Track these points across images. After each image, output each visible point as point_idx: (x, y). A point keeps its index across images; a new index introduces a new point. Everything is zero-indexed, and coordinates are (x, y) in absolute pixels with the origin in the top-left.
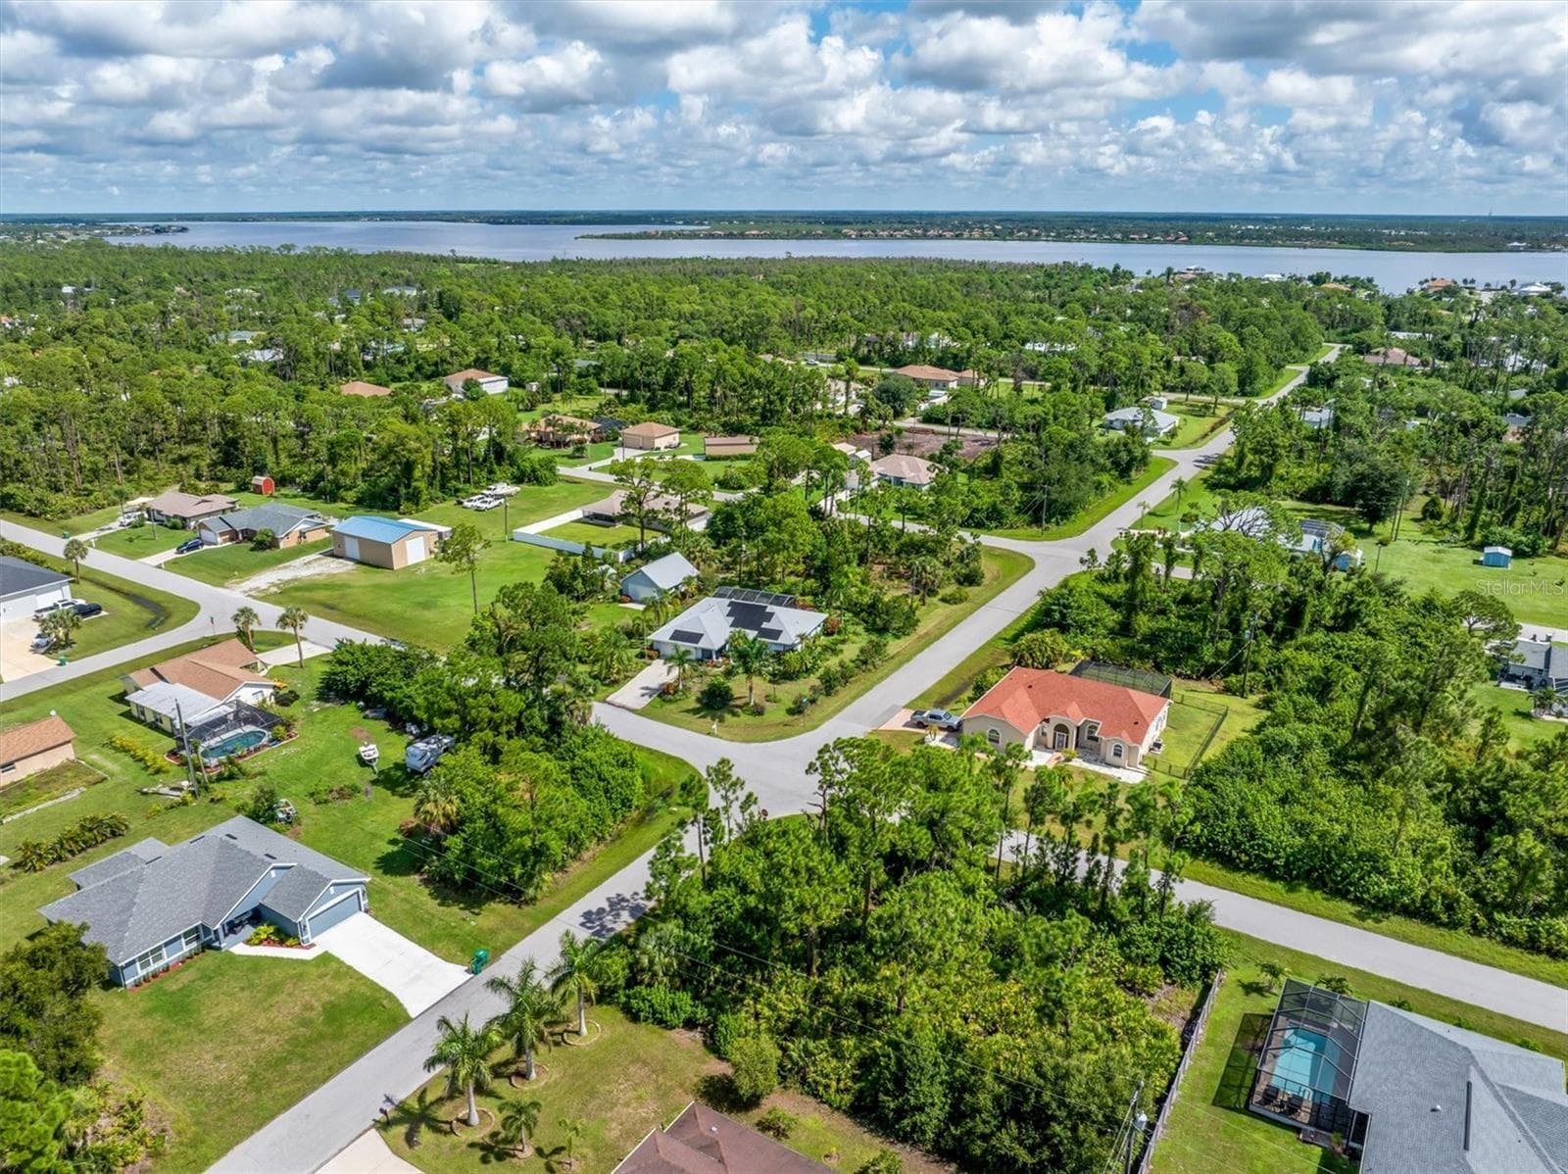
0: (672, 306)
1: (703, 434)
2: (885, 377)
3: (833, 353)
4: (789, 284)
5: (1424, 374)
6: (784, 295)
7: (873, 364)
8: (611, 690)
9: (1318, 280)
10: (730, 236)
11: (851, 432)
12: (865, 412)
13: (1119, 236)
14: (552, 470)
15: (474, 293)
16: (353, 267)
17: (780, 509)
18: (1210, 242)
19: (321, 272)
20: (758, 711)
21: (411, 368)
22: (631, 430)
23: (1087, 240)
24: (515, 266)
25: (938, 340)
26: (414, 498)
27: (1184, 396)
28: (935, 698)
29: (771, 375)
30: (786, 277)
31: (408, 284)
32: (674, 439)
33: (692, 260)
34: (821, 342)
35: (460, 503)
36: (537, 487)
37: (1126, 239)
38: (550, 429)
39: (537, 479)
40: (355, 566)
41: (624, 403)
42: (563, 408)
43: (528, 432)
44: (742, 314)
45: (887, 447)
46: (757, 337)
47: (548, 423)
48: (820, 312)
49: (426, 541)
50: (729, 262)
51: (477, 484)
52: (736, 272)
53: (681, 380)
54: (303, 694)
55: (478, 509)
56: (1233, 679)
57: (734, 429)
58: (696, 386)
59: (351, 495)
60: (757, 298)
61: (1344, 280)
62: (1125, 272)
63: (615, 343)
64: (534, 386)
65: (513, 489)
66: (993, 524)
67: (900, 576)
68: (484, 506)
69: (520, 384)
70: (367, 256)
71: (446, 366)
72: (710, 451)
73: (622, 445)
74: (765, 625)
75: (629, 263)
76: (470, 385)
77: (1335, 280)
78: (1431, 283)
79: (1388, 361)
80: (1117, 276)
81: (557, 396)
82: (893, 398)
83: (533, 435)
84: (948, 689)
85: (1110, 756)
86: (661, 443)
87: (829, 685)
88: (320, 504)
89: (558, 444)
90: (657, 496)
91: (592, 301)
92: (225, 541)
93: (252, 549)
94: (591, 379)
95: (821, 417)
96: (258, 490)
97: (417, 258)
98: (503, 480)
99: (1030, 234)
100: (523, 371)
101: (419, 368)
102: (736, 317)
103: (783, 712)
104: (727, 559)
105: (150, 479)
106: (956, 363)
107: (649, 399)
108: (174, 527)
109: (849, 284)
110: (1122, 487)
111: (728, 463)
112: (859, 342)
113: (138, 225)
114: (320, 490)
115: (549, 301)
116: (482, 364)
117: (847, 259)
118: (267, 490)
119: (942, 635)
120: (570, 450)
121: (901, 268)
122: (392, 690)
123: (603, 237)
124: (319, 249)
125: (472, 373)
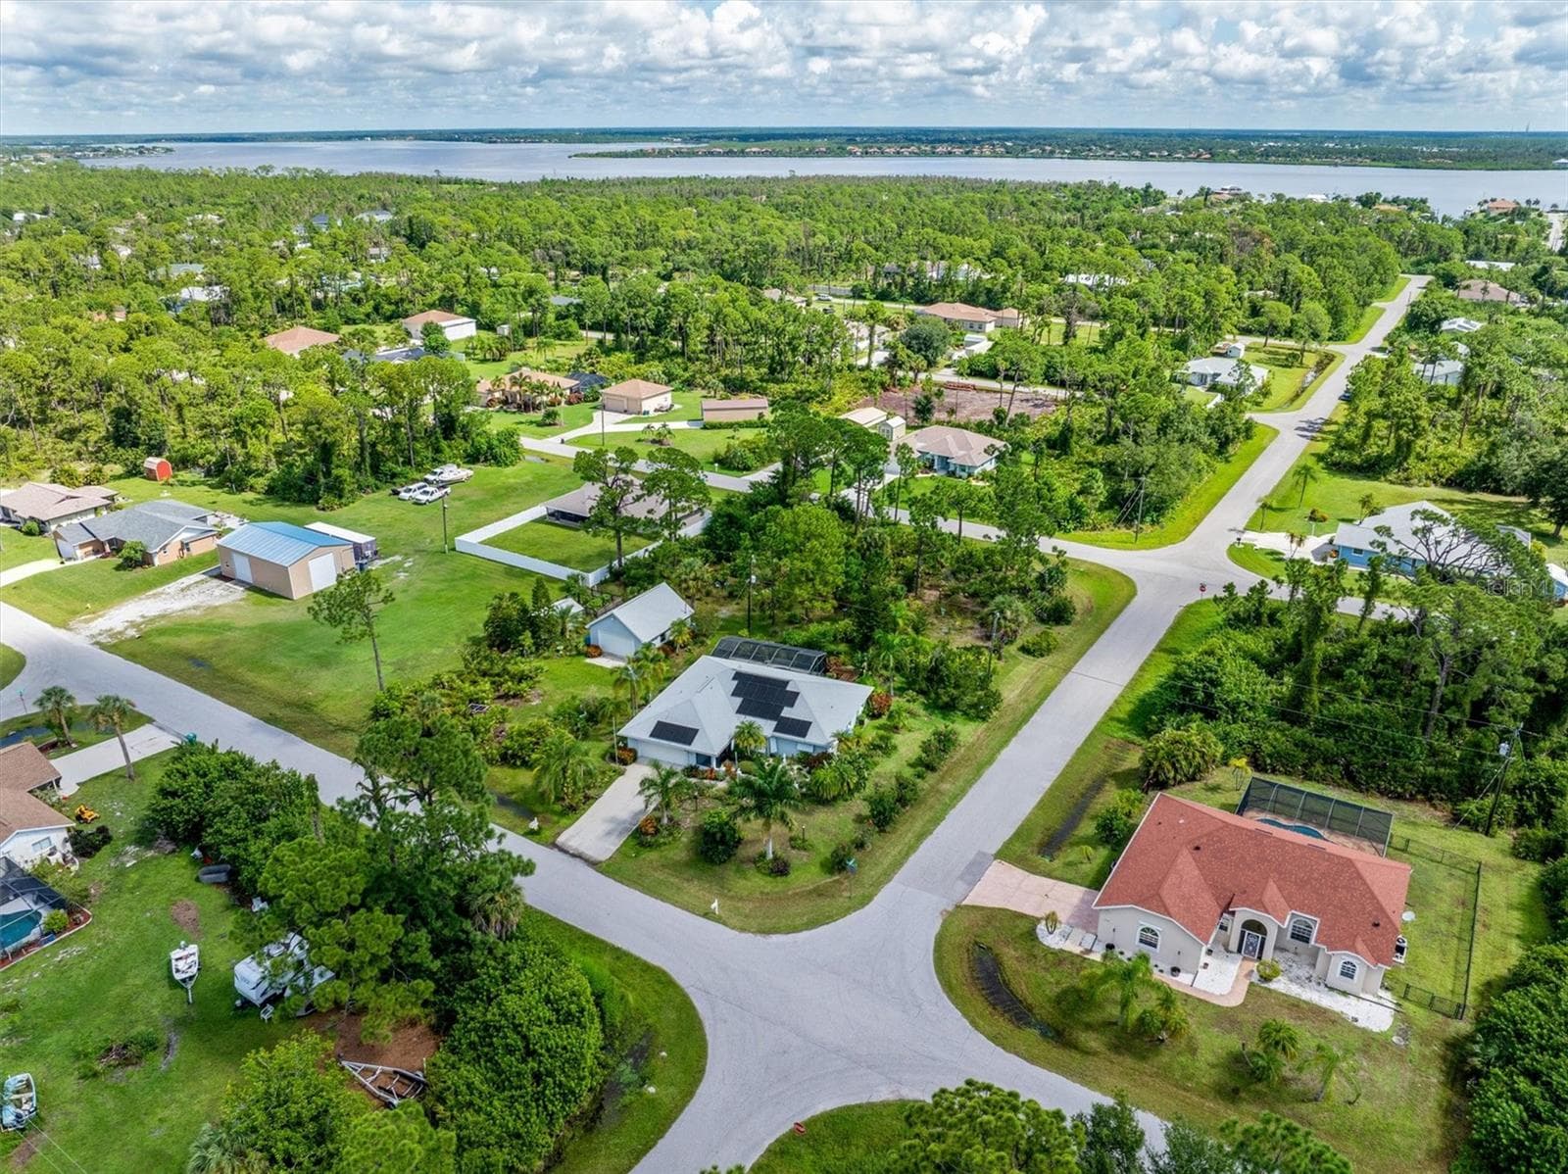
0: (666, 232)
1: (699, 392)
2: (912, 319)
3: (846, 287)
4: (794, 207)
5: (1530, 312)
6: (790, 219)
7: (894, 300)
8: (564, 821)
9: (1368, 201)
10: (730, 153)
11: (878, 390)
12: (893, 363)
13: (1138, 153)
14: (514, 446)
15: (448, 219)
16: (330, 190)
17: (802, 527)
18: (1235, 159)
19: (295, 195)
20: (780, 869)
21: (368, 307)
22: (614, 389)
23: (1105, 157)
24: (501, 186)
25: (967, 272)
26: (336, 489)
27: (1262, 340)
28: (1038, 837)
29: (780, 321)
30: (791, 199)
31: (385, 207)
32: (666, 400)
33: (690, 179)
34: (833, 273)
35: (396, 493)
36: (495, 468)
37: (1145, 156)
38: (516, 389)
39: (495, 458)
40: (245, 594)
41: (608, 352)
42: (535, 357)
43: (490, 392)
44: (744, 241)
45: (923, 412)
46: (761, 268)
47: (514, 382)
48: (831, 239)
49: (338, 560)
50: (729, 181)
51: (419, 467)
52: (736, 193)
53: (674, 323)
54: (118, 831)
55: (418, 503)
56: (1471, 806)
57: (736, 386)
58: (691, 329)
59: (261, 483)
60: (761, 223)
61: (1395, 201)
62: (1157, 192)
63: (599, 278)
64: (505, 330)
65: (464, 472)
66: (1071, 526)
67: (962, 611)
68: (424, 498)
69: (490, 327)
70: (348, 178)
71: (406, 306)
72: (709, 417)
73: (604, 408)
74: (786, 712)
75: (622, 183)
76: (430, 330)
77: (1385, 201)
78: (1490, 204)
79: (1488, 298)
80: (1150, 196)
81: (531, 342)
82: (924, 346)
83: (497, 395)
84: (1055, 819)
85: (1334, 976)
86: (649, 405)
87: (883, 816)
88: (222, 496)
89: (527, 406)
90: (638, 499)
91: (577, 227)
92: (87, 554)
93: (118, 568)
94: (570, 321)
95: (839, 371)
96: (150, 476)
97: (400, 179)
98: (453, 459)
99: (1044, 150)
100: (494, 311)
101: (377, 309)
102: (737, 245)
103: (815, 869)
104: (731, 580)
105: (23, 459)
106: (990, 300)
107: (638, 346)
108: (29, 533)
109: (861, 207)
110: (1220, 466)
111: (730, 432)
112: (876, 274)
113: (123, 146)
114: (226, 475)
115: (529, 228)
116: (447, 304)
117: (854, 178)
118: (162, 476)
119: (1032, 712)
120: (538, 415)
121: (915, 188)
122: (233, 843)
123: (597, 155)
124: (298, 170)
125: (434, 316)
